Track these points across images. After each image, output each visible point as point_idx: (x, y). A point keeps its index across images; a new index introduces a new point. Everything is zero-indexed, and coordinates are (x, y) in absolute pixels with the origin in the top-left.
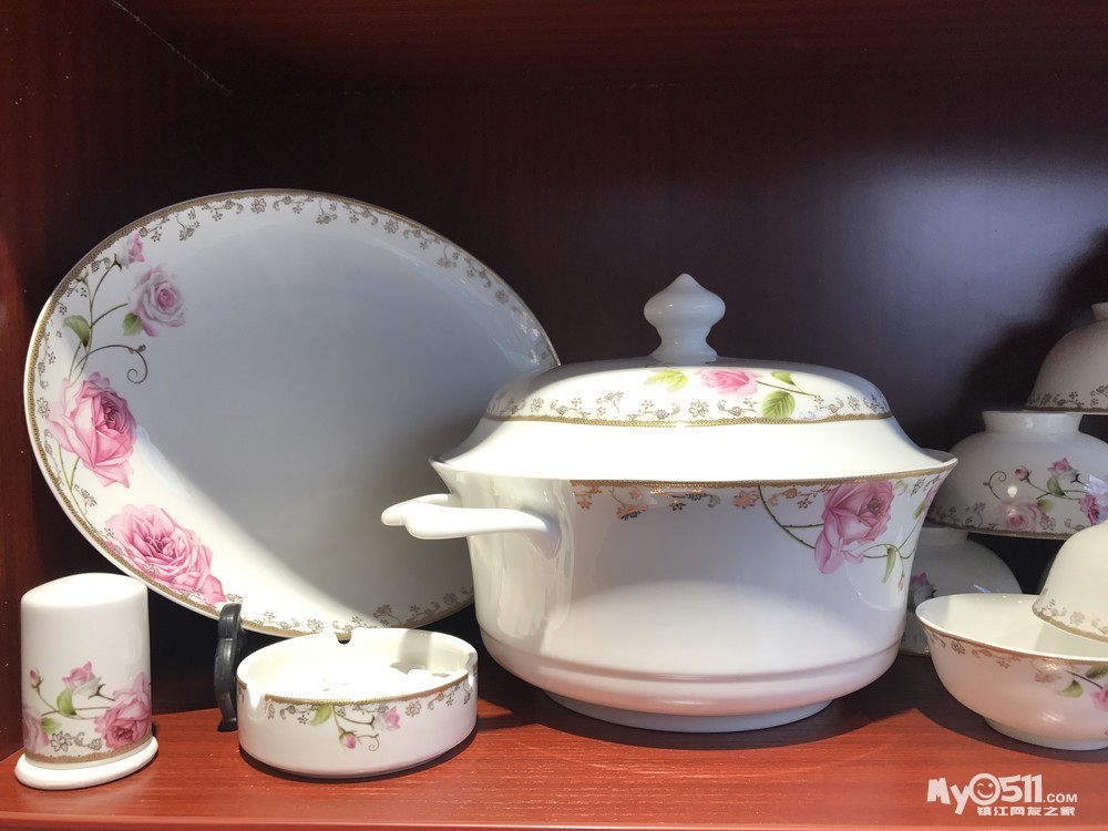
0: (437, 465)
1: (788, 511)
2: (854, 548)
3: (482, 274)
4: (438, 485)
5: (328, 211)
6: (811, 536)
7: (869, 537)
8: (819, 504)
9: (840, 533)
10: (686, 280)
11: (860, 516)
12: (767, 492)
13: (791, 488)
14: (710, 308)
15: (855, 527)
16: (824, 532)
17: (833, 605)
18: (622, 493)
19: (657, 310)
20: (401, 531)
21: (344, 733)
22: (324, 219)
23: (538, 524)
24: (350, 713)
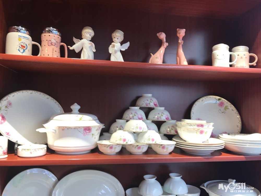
0: (43, 125)
1: (79, 129)
2: (87, 134)
3: (53, 100)
4: (44, 127)
5: (32, 92)
6: (82, 132)
7: (89, 133)
8: (83, 129)
9: (86, 132)
10: (76, 104)
11: (88, 130)
12: (77, 128)
13: (79, 127)
14: (79, 107)
15: (87, 131)
16: (84, 132)
17: (86, 140)
18: (62, 128)
19: (72, 107)
20: (38, 132)
21: (31, 152)
22: (31, 93)
23: (54, 131)
24: (31, 150)
